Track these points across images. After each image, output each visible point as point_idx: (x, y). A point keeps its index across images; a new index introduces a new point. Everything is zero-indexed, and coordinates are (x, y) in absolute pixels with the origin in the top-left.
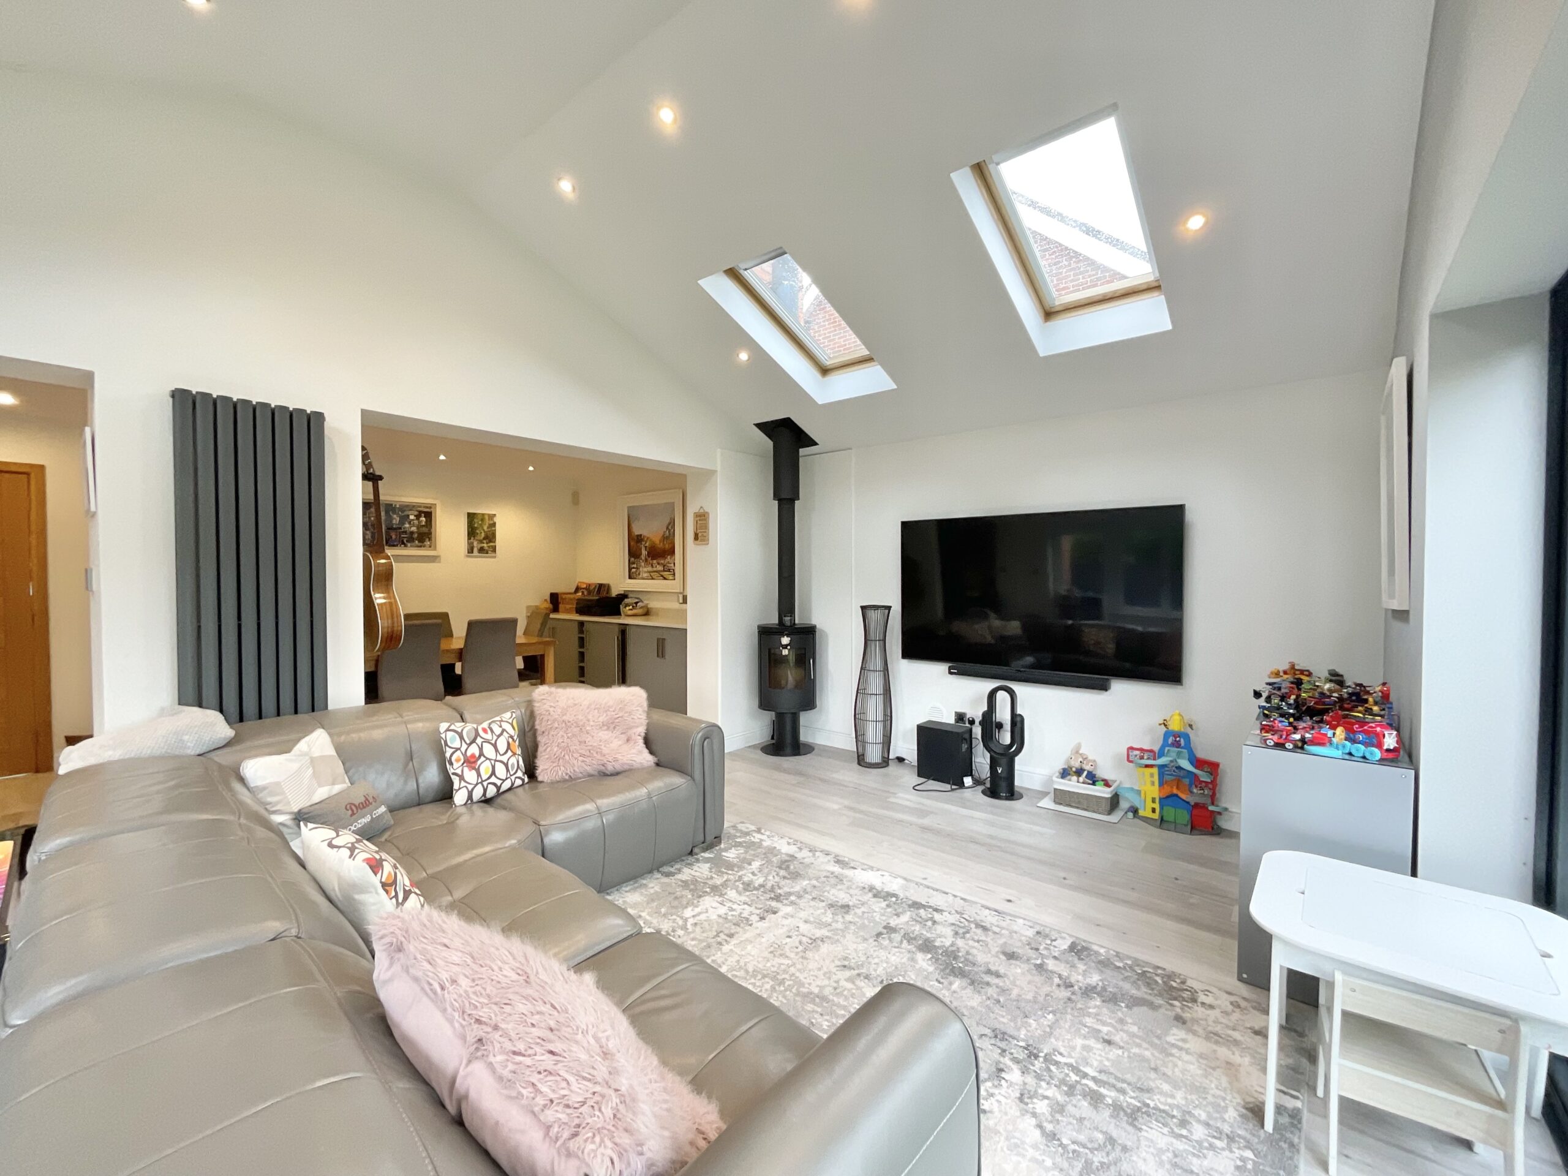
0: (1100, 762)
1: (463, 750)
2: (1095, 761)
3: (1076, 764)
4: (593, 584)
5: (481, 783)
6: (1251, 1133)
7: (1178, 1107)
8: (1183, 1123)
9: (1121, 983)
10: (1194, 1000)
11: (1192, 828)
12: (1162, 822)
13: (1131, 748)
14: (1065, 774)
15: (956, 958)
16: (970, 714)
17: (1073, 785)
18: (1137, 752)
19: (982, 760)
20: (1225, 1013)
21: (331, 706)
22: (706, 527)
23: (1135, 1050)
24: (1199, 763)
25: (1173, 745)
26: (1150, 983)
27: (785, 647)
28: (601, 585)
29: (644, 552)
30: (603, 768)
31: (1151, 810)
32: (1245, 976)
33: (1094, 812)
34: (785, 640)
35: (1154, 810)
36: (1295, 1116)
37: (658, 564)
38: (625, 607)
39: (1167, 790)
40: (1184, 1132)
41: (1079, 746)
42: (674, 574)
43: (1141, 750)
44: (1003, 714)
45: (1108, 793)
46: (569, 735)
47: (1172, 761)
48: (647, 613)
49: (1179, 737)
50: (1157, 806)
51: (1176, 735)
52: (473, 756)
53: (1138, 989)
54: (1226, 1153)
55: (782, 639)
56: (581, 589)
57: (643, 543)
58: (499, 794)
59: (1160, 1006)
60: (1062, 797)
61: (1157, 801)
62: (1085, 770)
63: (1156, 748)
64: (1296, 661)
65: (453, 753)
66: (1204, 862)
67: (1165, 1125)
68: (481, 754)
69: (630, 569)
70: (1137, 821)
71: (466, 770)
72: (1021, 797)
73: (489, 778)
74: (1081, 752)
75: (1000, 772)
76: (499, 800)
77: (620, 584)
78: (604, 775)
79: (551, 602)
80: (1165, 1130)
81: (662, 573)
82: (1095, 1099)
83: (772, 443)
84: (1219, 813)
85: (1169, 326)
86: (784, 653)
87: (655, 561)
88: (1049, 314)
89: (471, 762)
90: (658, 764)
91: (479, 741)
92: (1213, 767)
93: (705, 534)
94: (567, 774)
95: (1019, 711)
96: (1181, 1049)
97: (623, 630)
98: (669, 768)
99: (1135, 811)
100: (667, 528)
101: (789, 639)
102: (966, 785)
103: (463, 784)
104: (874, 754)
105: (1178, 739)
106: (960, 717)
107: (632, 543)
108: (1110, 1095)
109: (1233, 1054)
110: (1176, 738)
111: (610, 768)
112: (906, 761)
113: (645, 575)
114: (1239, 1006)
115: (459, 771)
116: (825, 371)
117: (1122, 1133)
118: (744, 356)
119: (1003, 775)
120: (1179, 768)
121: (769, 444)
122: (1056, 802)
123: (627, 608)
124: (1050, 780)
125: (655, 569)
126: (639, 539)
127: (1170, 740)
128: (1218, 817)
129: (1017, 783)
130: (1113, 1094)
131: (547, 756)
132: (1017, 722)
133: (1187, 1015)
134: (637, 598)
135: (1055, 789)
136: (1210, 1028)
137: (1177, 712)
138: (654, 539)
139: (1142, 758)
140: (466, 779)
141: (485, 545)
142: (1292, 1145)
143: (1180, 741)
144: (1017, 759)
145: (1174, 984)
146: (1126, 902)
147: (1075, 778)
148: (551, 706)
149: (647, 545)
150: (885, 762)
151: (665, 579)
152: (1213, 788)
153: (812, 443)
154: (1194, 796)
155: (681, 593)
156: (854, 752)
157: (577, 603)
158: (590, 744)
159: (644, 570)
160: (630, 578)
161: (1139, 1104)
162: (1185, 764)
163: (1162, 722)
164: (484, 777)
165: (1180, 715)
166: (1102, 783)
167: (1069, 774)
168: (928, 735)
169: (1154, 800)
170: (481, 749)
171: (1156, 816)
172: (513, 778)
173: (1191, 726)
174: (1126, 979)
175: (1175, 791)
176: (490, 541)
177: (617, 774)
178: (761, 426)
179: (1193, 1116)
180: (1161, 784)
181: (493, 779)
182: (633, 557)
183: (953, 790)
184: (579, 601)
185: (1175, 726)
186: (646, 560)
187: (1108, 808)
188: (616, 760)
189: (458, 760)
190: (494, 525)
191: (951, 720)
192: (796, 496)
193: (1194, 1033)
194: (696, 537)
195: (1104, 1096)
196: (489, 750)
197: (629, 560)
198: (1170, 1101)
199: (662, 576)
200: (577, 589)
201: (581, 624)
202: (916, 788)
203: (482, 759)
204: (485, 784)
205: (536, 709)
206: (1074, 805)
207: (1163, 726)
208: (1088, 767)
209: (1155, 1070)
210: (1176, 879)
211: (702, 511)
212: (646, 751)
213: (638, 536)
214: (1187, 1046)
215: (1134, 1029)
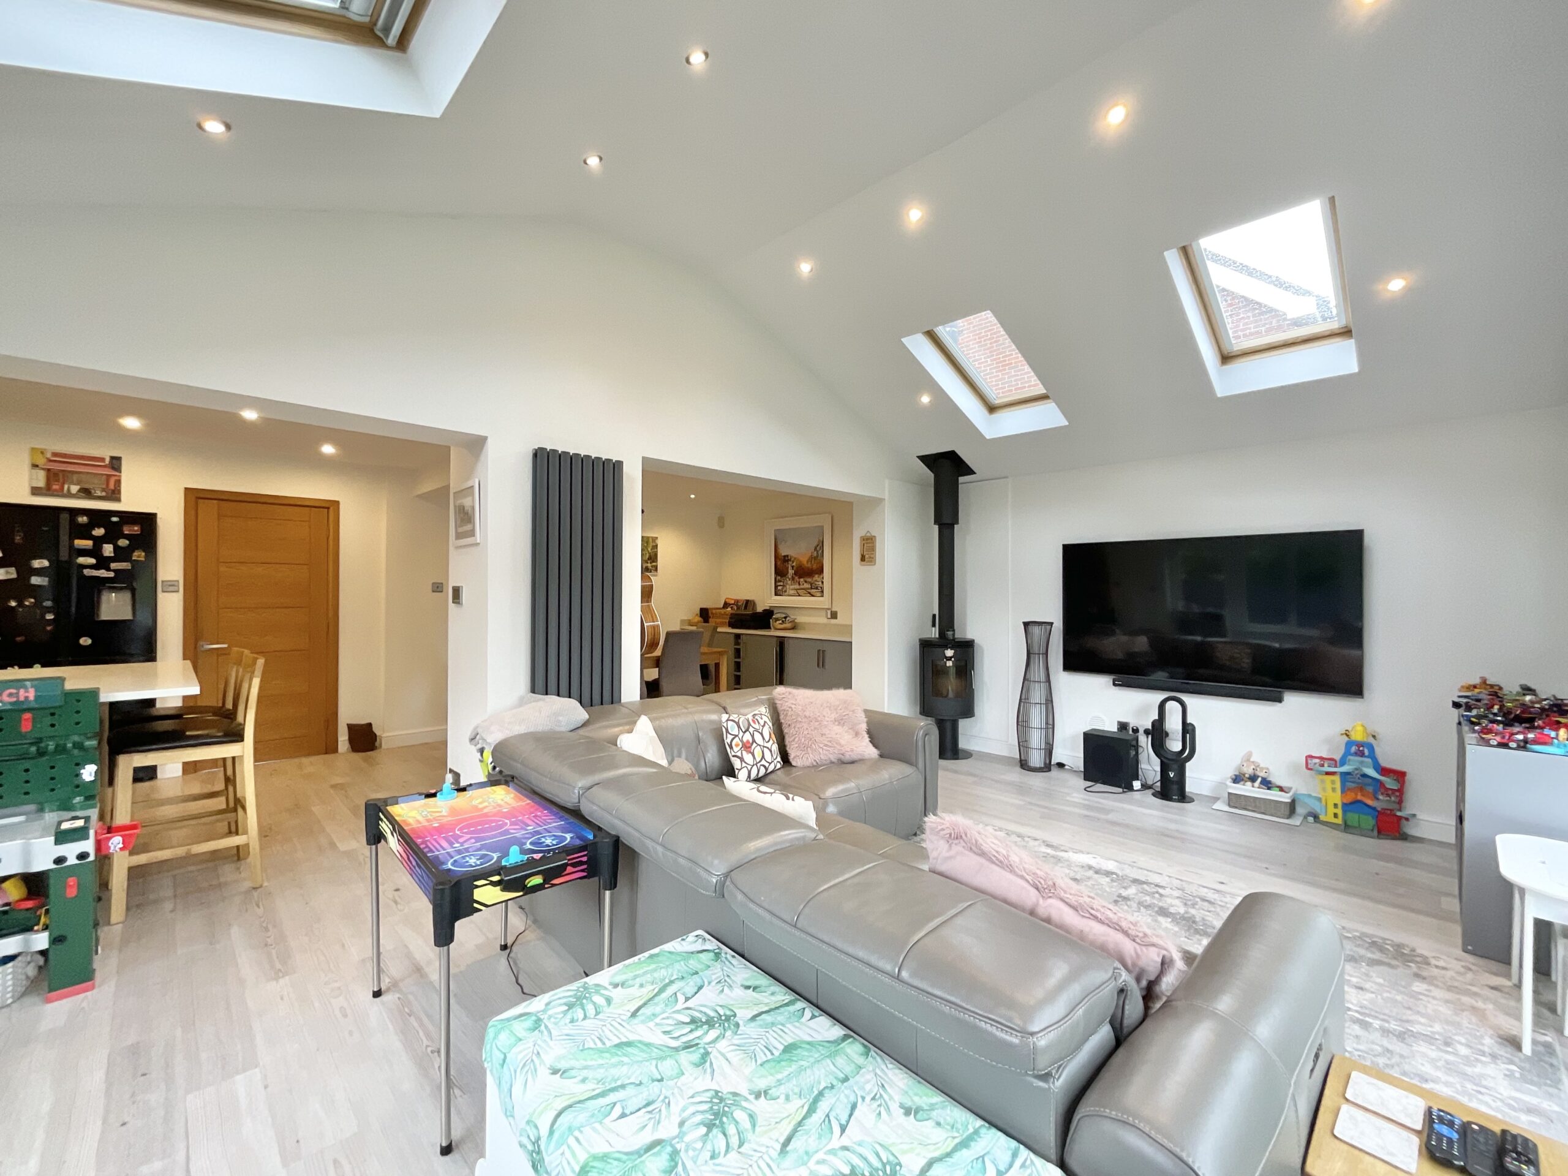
0: (1271, 768)
1: (740, 736)
2: (1268, 769)
3: (1248, 771)
4: (741, 600)
5: (756, 764)
6: (1512, 1055)
7: (1438, 1033)
8: (1447, 1044)
9: (1355, 949)
10: (1428, 964)
11: (1379, 832)
12: (1347, 827)
13: (1309, 757)
14: (1237, 779)
15: (1194, 922)
16: (1133, 723)
17: (1247, 789)
18: (1317, 761)
19: (1150, 766)
20: (1458, 973)
21: (623, 700)
22: (873, 549)
23: (1385, 995)
24: (1385, 771)
25: (1356, 754)
26: (1382, 950)
27: (949, 659)
28: (747, 601)
29: (791, 572)
30: (843, 757)
31: (1333, 815)
32: (1470, 948)
33: (1272, 815)
34: (949, 653)
35: (1336, 815)
36: (1548, 1046)
37: (806, 582)
38: (776, 622)
39: (1350, 797)
40: (1450, 1049)
41: (1250, 754)
42: (822, 592)
43: (1321, 758)
44: (1173, 724)
45: (1287, 798)
46: (812, 728)
47: (1356, 769)
48: (794, 627)
49: (1363, 746)
50: (1339, 811)
51: (1359, 745)
52: (748, 742)
53: (1373, 953)
54: (1492, 1066)
55: (946, 651)
56: (730, 604)
57: (790, 563)
58: (766, 775)
59: (1398, 966)
60: (1235, 800)
61: (1340, 806)
62: (1258, 777)
63: (1337, 757)
64: (1487, 676)
65: (734, 738)
66: (1399, 861)
67: (1433, 1044)
68: (754, 741)
69: (776, 587)
70: (1318, 825)
71: (744, 752)
72: (1191, 800)
73: (760, 762)
74: (1252, 760)
75: (1172, 776)
76: (767, 780)
77: (766, 599)
78: (842, 762)
79: (701, 616)
80: (1433, 1047)
81: (809, 591)
82: (1365, 1025)
83: (933, 475)
84: (1407, 819)
85: (1355, 369)
86: (948, 665)
87: (802, 580)
88: (1226, 358)
89: (747, 747)
90: (881, 756)
91: (751, 730)
92: (1400, 776)
93: (872, 556)
94: (815, 761)
95: (1189, 720)
96: (1427, 996)
97: (781, 643)
98: (888, 758)
99: (1316, 817)
100: (815, 549)
101: (953, 651)
102: (1135, 788)
103: (744, 765)
104: (1036, 759)
105: (1361, 749)
106: (1123, 726)
107: (779, 563)
108: (1377, 1024)
109: (1477, 1002)
110: (1359, 748)
111: (848, 757)
112: (1066, 767)
113: (792, 592)
114: (1470, 969)
115: (739, 754)
116: (992, 409)
117: (1397, 1046)
118: (925, 399)
119: (1175, 779)
120: (1365, 776)
121: (930, 475)
122: (1229, 805)
123: (778, 622)
124: (1222, 784)
125: (802, 587)
126: (786, 559)
127: (1354, 749)
128: (1404, 822)
129: (1188, 789)
130: (1378, 1022)
131: (797, 745)
132: (1188, 730)
133: (1425, 974)
134: (784, 613)
135: (1229, 793)
136: (1449, 984)
137: (1360, 723)
138: (801, 559)
139: (1322, 766)
140: (746, 760)
141: (649, 565)
142: (1552, 1065)
143: (1363, 751)
144: (1188, 765)
145: (1405, 952)
146: (1335, 890)
147: (1249, 784)
148: (792, 704)
149: (794, 564)
150: (1047, 767)
151: (813, 596)
152: (1399, 794)
153: (970, 472)
154: (1381, 802)
155: (828, 609)
156: (1017, 759)
157: (730, 618)
158: (830, 736)
159: (791, 587)
160: (776, 594)
161: (1403, 1030)
162: (1371, 772)
163: (1344, 732)
164: (758, 760)
165: (1363, 726)
166: (1278, 789)
167: (1243, 780)
168: (1094, 743)
169: (1336, 805)
170: (753, 736)
171: (1339, 821)
172: (775, 761)
173: (1374, 737)
174: (1359, 946)
175: (1359, 797)
176: (653, 562)
177: (853, 762)
178: (924, 459)
179: (1453, 1039)
180: (1343, 791)
181: (763, 762)
182: (779, 575)
183: (1124, 792)
184: (732, 616)
185: (1358, 736)
186: (793, 579)
187: (1287, 813)
188: (852, 751)
189: (737, 745)
190: (656, 546)
191: (1114, 728)
192: (956, 521)
193: (1437, 986)
194: (863, 559)
195: (1371, 1024)
196: (757, 737)
197: (775, 579)
198: (1429, 1029)
199: (809, 593)
200: (726, 605)
201: (738, 636)
202: (1088, 789)
203: (755, 745)
204: (759, 765)
205: (779, 706)
206: (1250, 808)
207: (1345, 736)
208: (1262, 774)
209: (1409, 1008)
210: (1377, 874)
211: (868, 534)
212: (871, 745)
213: (785, 556)
214: (1432, 994)
215: (1381, 981)
